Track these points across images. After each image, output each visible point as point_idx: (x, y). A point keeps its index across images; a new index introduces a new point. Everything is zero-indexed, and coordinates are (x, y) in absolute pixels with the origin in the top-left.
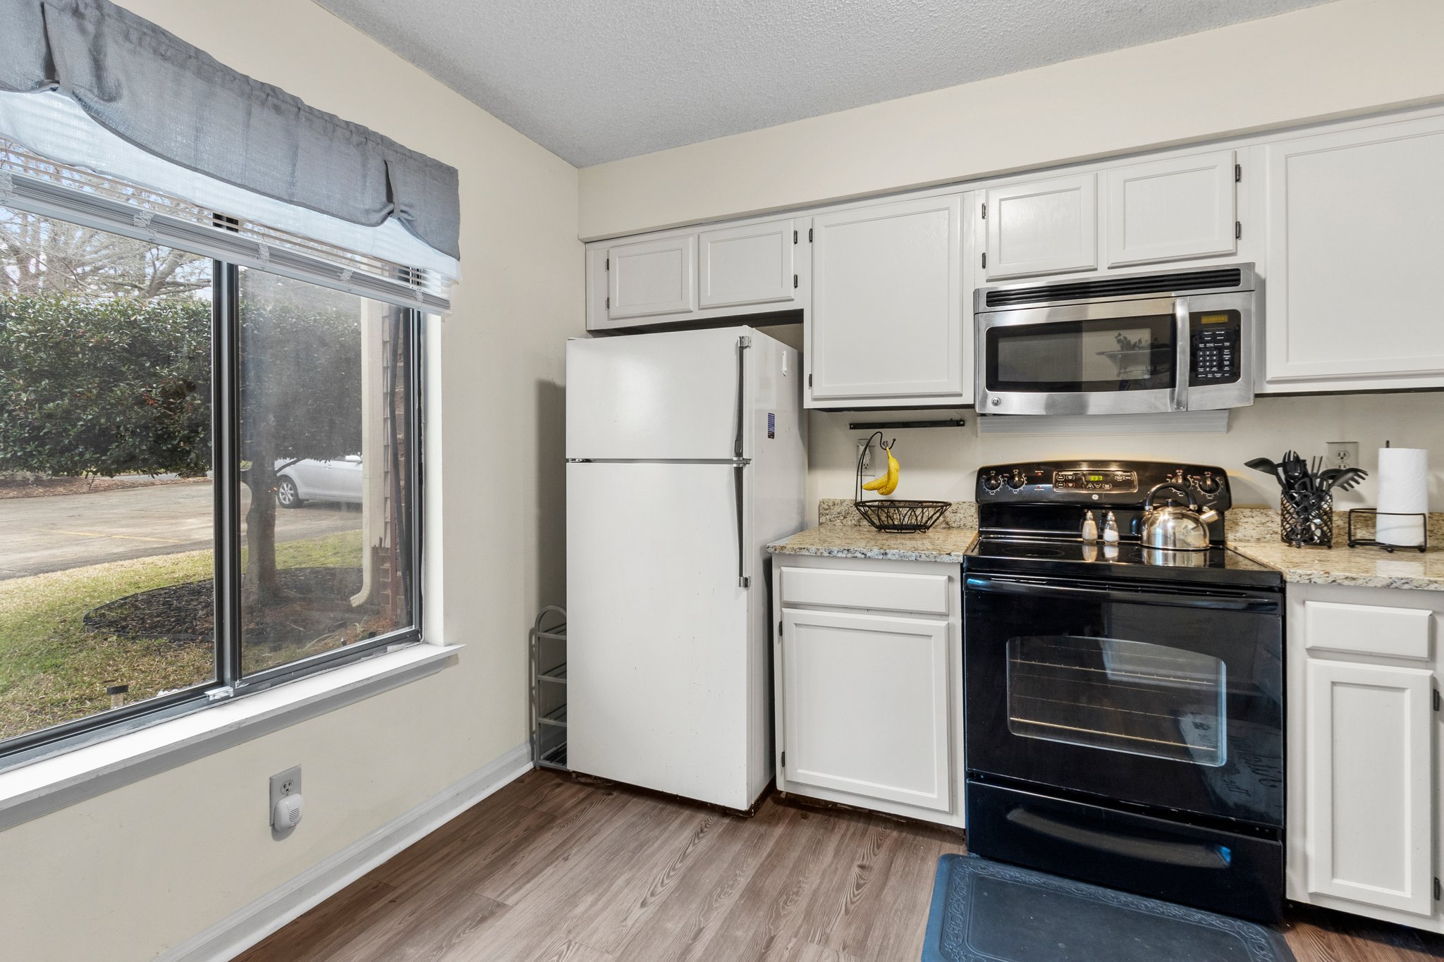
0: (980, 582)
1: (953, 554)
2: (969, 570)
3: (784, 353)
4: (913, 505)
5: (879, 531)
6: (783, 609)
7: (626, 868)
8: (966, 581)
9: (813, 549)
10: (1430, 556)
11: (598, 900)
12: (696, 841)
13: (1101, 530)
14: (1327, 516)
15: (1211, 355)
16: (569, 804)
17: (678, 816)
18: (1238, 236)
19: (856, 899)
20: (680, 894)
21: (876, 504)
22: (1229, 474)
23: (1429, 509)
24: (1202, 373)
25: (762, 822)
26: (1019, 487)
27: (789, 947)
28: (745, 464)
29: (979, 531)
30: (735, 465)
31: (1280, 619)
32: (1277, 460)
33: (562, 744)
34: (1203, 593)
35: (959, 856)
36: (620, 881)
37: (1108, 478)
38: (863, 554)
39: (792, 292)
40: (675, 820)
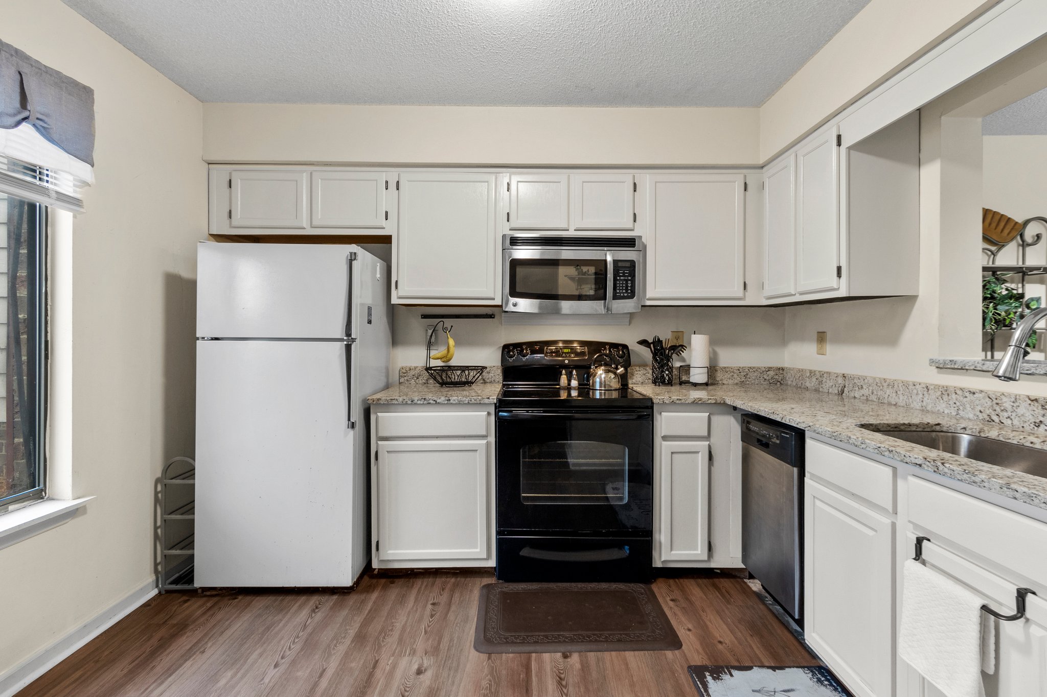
0: (505, 414)
1: (491, 398)
2: (500, 407)
3: (379, 265)
4: (463, 369)
5: (442, 386)
6: (378, 442)
7: (258, 646)
8: (498, 414)
9: (401, 399)
10: (710, 388)
11: (237, 672)
12: (313, 615)
13: (569, 381)
14: (671, 369)
15: (623, 284)
16: (199, 612)
17: (296, 602)
18: (635, 221)
19: (431, 624)
20: (305, 652)
21: (439, 368)
22: (630, 348)
23: (710, 365)
24: (618, 293)
25: (362, 592)
26: (526, 356)
27: (389, 663)
28: (353, 342)
29: (503, 384)
30: (345, 343)
31: (651, 422)
32: (651, 341)
33: (191, 566)
34: (618, 412)
35: (492, 584)
36: (254, 656)
37: (573, 350)
38: (435, 401)
39: (383, 223)
40: (294, 605)
